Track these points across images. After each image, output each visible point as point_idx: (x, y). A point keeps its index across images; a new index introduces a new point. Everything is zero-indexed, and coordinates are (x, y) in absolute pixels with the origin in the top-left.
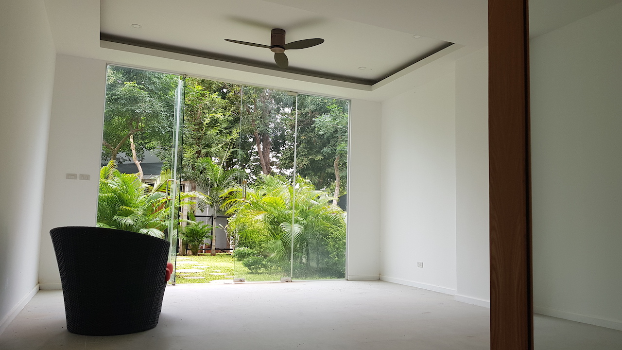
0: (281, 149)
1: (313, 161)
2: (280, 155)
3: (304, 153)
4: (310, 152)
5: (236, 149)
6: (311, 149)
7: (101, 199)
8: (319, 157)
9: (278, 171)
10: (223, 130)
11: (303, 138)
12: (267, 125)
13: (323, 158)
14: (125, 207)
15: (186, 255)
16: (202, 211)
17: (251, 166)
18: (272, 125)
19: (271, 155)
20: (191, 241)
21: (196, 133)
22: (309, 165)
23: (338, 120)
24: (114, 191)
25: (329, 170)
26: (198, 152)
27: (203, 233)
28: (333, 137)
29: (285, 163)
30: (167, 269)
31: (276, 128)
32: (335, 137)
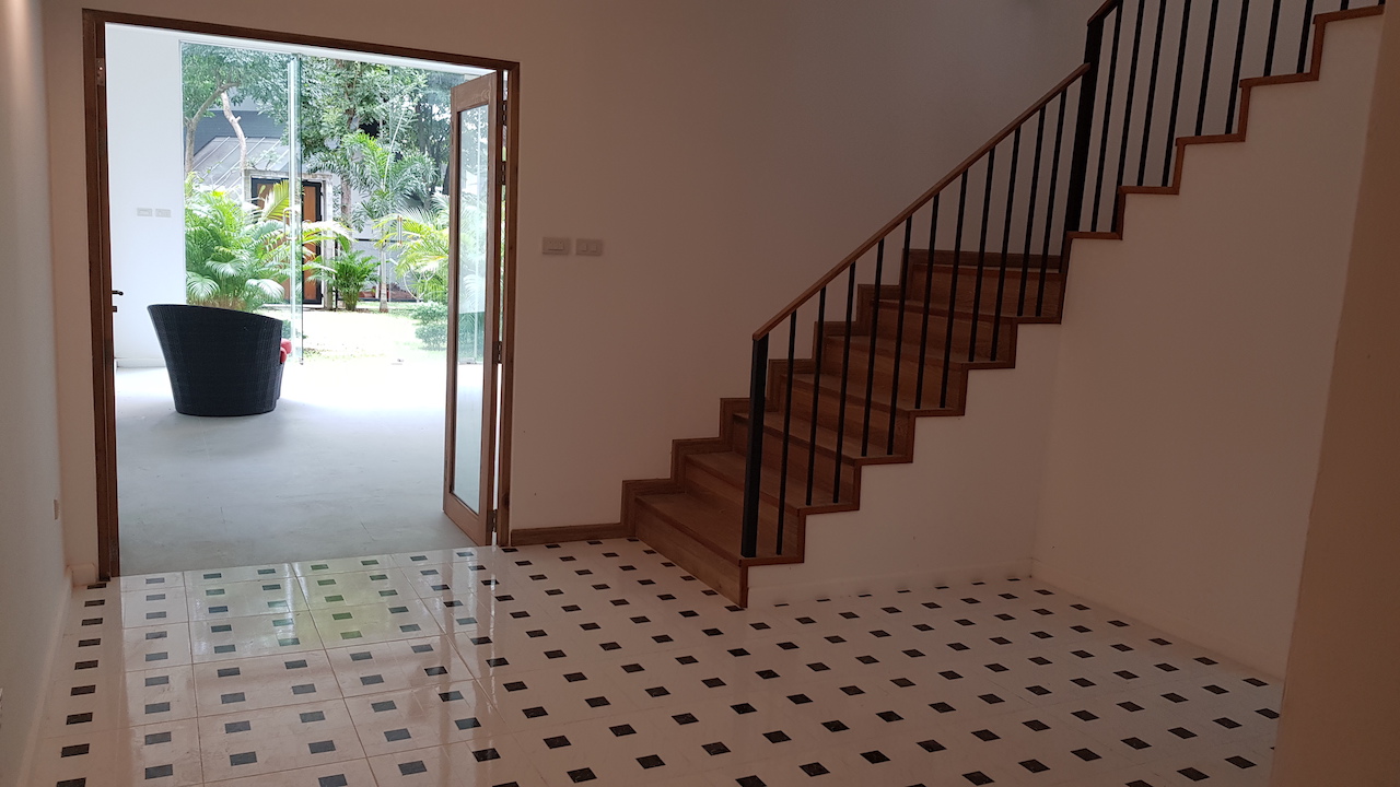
7: (188, 237)
14: (222, 249)
15: (335, 310)
16: (360, 231)
20: (343, 285)
24: (202, 223)
27: (363, 272)
30: (282, 349)
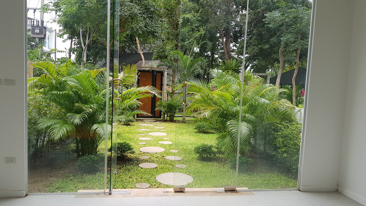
0: (239, 40)
1: (261, 50)
2: (238, 45)
3: (255, 43)
4: (260, 42)
5: (206, 41)
6: (261, 40)
8: (267, 46)
9: (236, 56)
10: (194, 28)
11: (255, 31)
12: (228, 23)
13: (269, 47)
15: (165, 121)
17: (219, 53)
18: (233, 23)
19: (231, 45)
21: (174, 31)
22: (259, 52)
23: (286, 15)
25: (274, 56)
26: (176, 46)
28: (279, 30)
29: (240, 51)
31: (236, 26)
32: (280, 30)
